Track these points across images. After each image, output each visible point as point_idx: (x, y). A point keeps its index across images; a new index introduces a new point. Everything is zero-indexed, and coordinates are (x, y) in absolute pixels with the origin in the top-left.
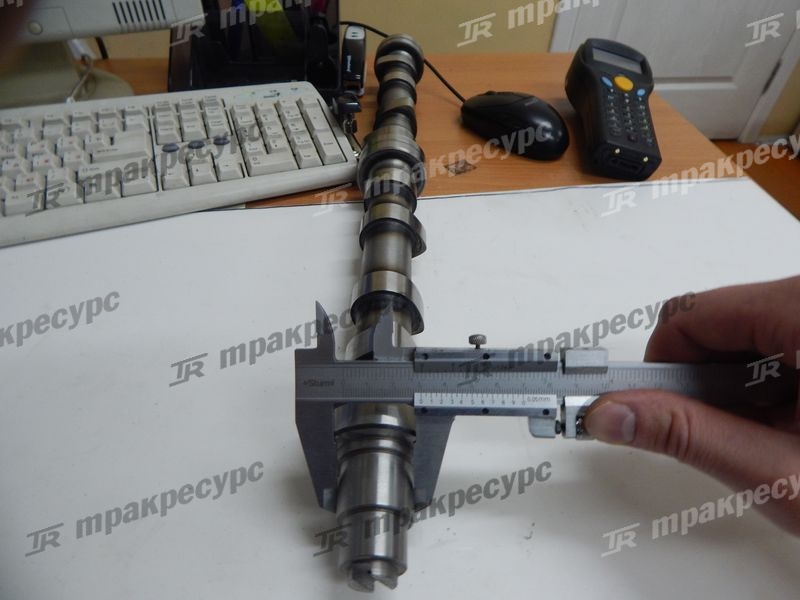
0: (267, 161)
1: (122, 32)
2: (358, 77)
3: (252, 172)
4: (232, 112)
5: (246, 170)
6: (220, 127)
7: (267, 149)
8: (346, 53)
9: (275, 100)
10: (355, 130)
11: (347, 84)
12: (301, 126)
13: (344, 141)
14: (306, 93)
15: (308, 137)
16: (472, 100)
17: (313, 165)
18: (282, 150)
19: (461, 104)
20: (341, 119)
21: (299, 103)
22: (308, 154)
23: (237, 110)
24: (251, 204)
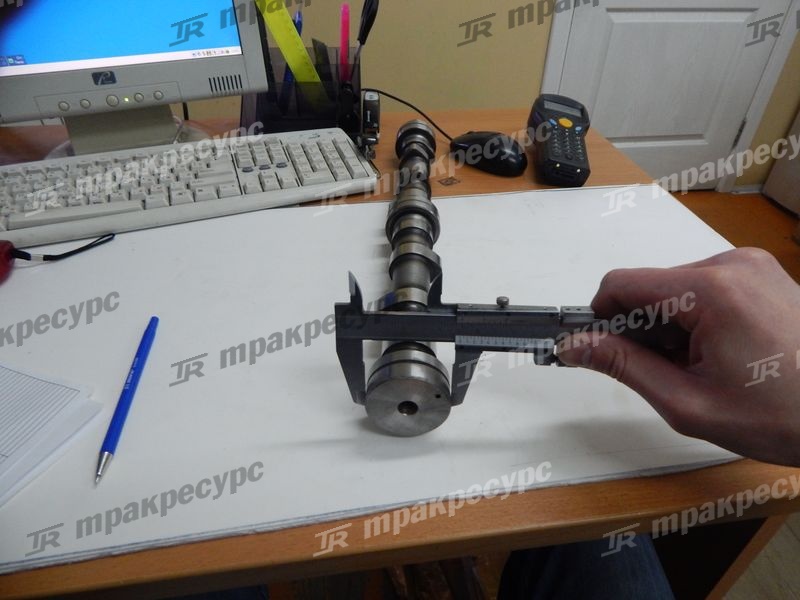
0: (314, 176)
1: (213, 97)
2: (375, 125)
3: (304, 184)
4: (288, 148)
5: (300, 182)
6: (279, 157)
7: (314, 169)
8: (365, 110)
9: (317, 139)
10: (374, 158)
11: (367, 130)
12: (336, 155)
13: (367, 165)
14: (338, 135)
15: (341, 161)
16: (457, 139)
17: (346, 179)
18: (324, 169)
19: (449, 142)
20: (364, 150)
21: (334, 142)
22: (342, 172)
23: (292, 146)
24: (303, 204)
